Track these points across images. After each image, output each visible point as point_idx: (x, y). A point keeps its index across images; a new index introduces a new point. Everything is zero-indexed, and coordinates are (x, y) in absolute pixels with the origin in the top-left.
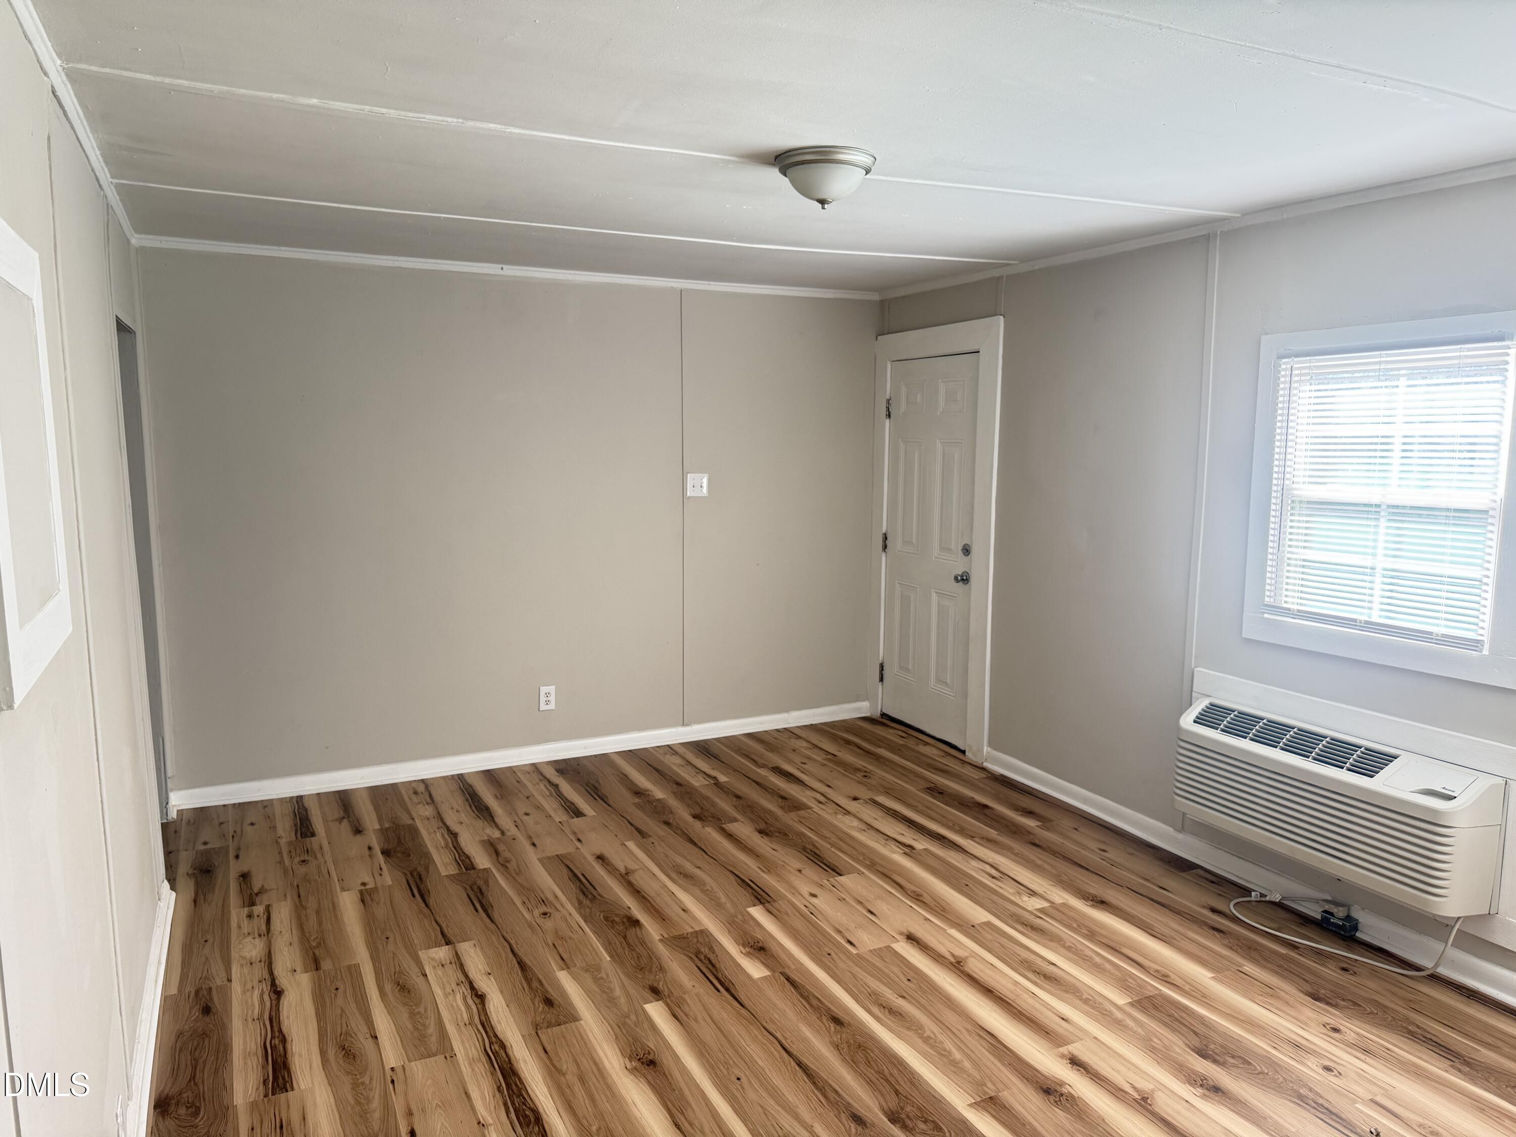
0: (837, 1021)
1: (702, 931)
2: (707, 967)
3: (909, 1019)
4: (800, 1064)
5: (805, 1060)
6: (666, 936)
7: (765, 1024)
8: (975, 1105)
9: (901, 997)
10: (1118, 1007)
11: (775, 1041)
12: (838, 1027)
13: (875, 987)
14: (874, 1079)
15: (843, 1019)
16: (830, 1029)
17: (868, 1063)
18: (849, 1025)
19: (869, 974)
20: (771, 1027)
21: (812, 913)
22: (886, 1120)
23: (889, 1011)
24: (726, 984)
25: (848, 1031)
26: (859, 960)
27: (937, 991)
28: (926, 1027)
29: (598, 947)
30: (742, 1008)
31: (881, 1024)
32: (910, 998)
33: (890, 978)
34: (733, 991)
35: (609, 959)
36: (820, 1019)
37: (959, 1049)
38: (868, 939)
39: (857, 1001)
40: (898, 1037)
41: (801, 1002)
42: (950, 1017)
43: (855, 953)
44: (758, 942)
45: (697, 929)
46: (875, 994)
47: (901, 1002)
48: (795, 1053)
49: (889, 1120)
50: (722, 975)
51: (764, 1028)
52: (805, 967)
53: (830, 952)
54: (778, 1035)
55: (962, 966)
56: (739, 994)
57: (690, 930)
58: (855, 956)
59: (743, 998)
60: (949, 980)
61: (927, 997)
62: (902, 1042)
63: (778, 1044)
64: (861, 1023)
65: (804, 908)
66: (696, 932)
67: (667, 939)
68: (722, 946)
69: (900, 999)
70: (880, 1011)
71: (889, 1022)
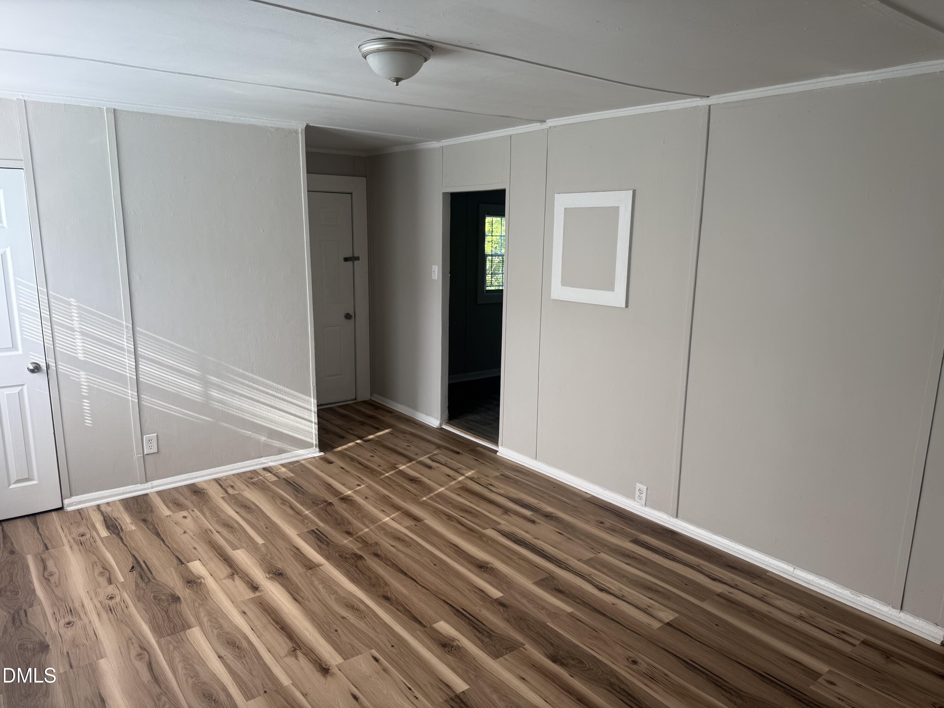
0: (387, 598)
1: (498, 658)
2: (478, 625)
3: (342, 603)
4: (406, 574)
5: (404, 577)
6: (521, 649)
7: (428, 591)
8: (319, 565)
9: (344, 618)
10: (201, 625)
11: (420, 583)
12: (386, 594)
13: (361, 623)
14: (368, 571)
15: (383, 599)
16: (390, 593)
17: (370, 578)
18: (379, 596)
19: (364, 632)
20: (425, 591)
21: (410, 689)
22: (364, 556)
23: (354, 608)
24: (460, 614)
25: (380, 593)
26: (371, 644)
27: (319, 625)
28: (334, 600)
29: (564, 633)
30: (445, 600)
31: (360, 599)
32: (338, 617)
33: (350, 631)
34: (454, 611)
35: (548, 624)
36: (397, 598)
37: (317, 590)
38: (361, 666)
39: (373, 611)
40: (351, 592)
41: (409, 607)
42: (316, 607)
43: (373, 650)
44: (449, 651)
45: (501, 658)
46: (361, 618)
47: (345, 613)
48: (409, 579)
49: (362, 556)
50: (465, 621)
51: (428, 590)
52: (409, 633)
53: (392, 649)
54: (420, 587)
55: (293, 647)
56: (449, 608)
57: (506, 657)
58: (373, 647)
59: (447, 607)
60: (308, 634)
61: (327, 619)
62: (349, 590)
63: (419, 582)
64: (372, 598)
65: (419, 696)
66: (502, 656)
67: (520, 647)
68: (474, 644)
69: (345, 616)
70: (359, 606)
71: (355, 600)
